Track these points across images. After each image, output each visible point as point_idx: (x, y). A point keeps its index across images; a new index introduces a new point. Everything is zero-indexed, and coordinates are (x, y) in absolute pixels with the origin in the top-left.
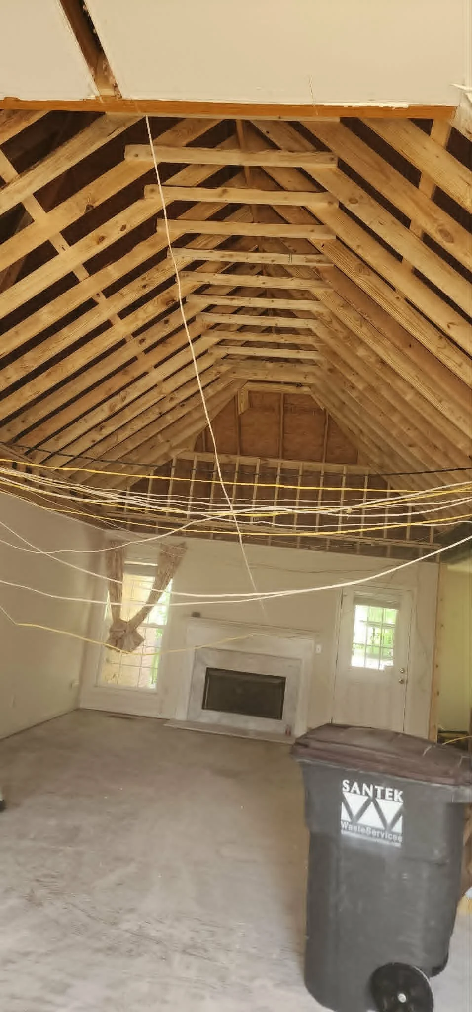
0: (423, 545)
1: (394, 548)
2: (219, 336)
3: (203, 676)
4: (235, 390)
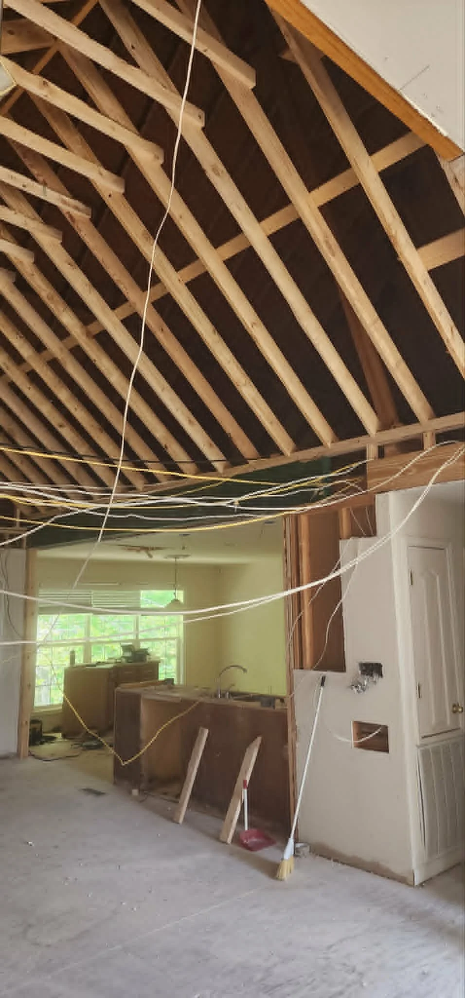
0: (9, 531)
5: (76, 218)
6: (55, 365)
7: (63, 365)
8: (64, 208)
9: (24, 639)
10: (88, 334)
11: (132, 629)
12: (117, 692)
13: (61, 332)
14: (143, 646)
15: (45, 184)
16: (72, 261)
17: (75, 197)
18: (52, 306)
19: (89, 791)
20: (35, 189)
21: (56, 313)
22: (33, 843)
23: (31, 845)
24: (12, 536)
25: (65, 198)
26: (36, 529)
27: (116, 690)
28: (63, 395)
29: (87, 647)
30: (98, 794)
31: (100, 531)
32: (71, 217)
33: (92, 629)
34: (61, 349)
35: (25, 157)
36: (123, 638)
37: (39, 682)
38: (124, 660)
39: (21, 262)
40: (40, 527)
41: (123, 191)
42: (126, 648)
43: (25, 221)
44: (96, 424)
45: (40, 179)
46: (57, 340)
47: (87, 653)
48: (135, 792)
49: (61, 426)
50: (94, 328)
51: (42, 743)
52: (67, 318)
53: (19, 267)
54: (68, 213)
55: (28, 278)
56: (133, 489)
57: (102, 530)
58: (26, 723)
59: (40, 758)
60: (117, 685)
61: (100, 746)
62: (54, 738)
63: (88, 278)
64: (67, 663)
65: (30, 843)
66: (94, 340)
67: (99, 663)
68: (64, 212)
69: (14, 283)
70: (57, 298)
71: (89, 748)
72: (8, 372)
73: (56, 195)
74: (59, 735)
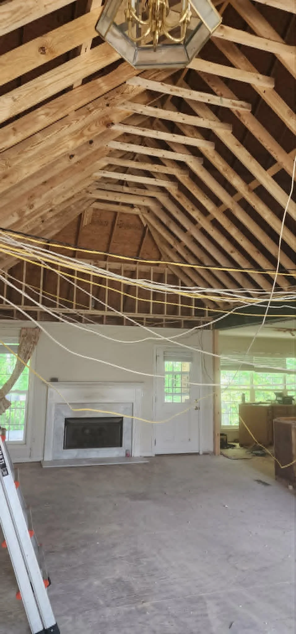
0: (202, 319)
1: (185, 322)
2: (107, 161)
3: (63, 425)
4: (85, 208)
5: (241, 113)
6: (228, 214)
7: (234, 213)
8: (234, 108)
9: (214, 382)
10: (249, 190)
11: (281, 382)
12: (275, 422)
13: (231, 190)
14: (290, 394)
15: (221, 95)
16: (239, 143)
17: (240, 99)
18: (226, 175)
19: (259, 481)
20: (215, 100)
21: (229, 179)
22: (228, 506)
23: (226, 507)
24: (204, 323)
25: (234, 101)
26: (224, 316)
27: (274, 420)
28: (234, 232)
29: (253, 392)
30: (266, 484)
31: (264, 317)
32: (238, 113)
33: (254, 381)
34: (232, 203)
35: (209, 81)
36: (274, 388)
37: (223, 411)
38: (277, 402)
39: (207, 151)
40: (226, 315)
41: (273, 86)
42: (278, 395)
43: (209, 123)
44: (255, 249)
45: (218, 93)
46: (229, 196)
47: (253, 396)
48: (291, 487)
49: (232, 252)
50: (253, 185)
51: (228, 448)
52: (236, 182)
53: (206, 154)
54: (237, 111)
55: (211, 159)
56: (281, 290)
57: (265, 316)
58: (218, 434)
59: (227, 457)
60: (273, 417)
61: (264, 455)
62: (234, 446)
63: (249, 151)
64: (239, 401)
65: (226, 506)
66: (253, 193)
67: (261, 403)
68: (234, 111)
69: (203, 165)
70: (230, 170)
71: (257, 455)
72: (200, 222)
73: (229, 100)
74: (238, 445)
